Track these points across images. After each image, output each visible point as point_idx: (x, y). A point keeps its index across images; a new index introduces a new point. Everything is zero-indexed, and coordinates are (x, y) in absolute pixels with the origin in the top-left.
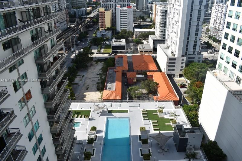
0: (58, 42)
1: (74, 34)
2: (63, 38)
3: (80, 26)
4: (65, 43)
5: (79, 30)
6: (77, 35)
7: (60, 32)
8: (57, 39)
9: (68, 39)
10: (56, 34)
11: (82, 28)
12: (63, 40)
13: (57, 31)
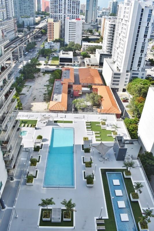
0: (5, 51)
1: (22, 44)
2: (11, 47)
3: (29, 36)
4: (13, 53)
5: (27, 40)
6: (25, 45)
7: (8, 41)
8: (4, 49)
9: (16, 49)
10: (4, 43)
11: (30, 38)
12: (11, 50)
13: (4, 41)
